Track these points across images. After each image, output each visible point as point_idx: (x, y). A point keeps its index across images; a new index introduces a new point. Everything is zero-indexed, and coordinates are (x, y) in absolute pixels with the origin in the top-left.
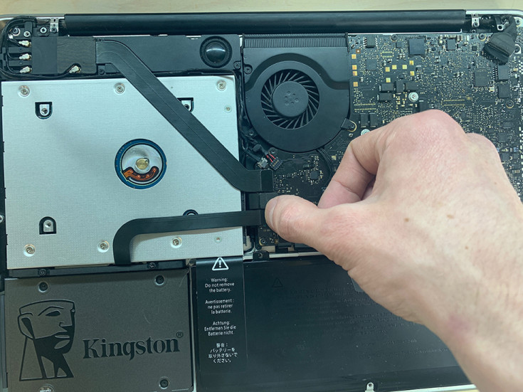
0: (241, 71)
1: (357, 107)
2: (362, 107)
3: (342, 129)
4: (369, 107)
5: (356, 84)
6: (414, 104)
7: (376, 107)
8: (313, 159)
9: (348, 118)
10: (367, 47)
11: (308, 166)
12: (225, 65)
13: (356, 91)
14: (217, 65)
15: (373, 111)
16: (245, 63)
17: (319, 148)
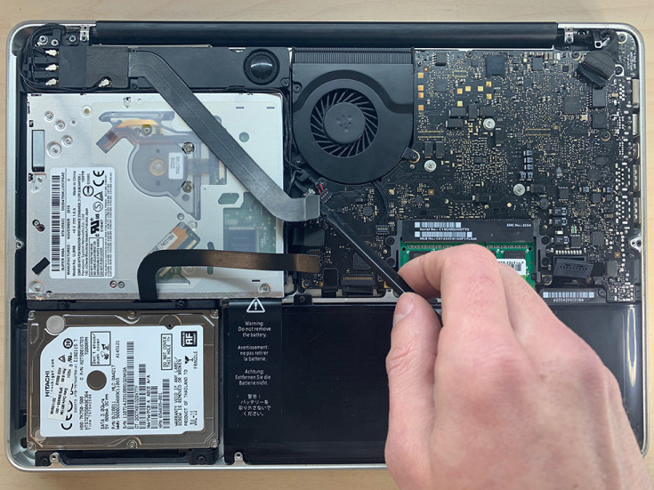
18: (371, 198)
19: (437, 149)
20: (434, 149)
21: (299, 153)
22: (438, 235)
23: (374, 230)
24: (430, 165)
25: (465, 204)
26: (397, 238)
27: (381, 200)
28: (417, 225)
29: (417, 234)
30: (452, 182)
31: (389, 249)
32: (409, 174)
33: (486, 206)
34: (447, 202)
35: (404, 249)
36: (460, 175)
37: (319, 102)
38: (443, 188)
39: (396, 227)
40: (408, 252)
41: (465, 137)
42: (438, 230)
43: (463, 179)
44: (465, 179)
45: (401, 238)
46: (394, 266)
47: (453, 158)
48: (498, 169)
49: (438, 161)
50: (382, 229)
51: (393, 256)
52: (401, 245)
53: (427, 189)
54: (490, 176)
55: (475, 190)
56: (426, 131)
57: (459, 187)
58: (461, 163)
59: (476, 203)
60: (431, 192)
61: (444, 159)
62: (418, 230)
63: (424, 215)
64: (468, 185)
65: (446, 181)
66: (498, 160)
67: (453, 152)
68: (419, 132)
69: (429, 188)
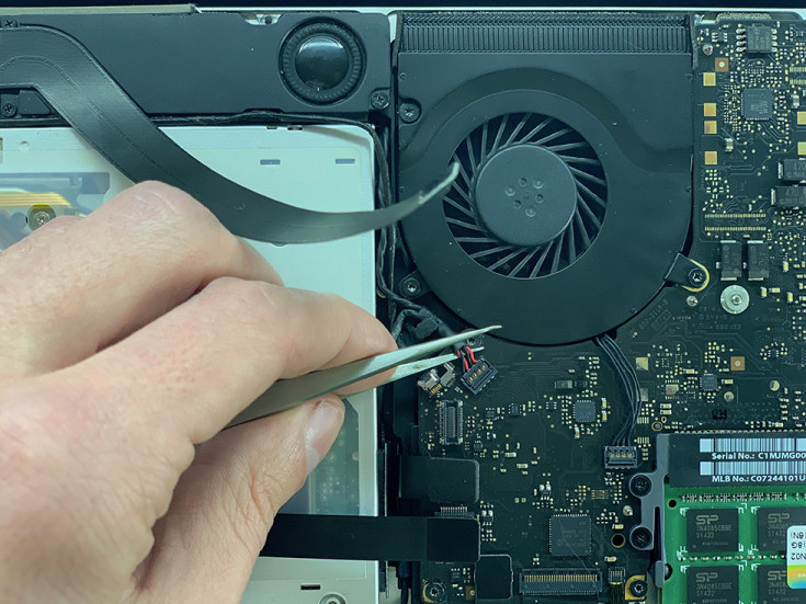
0: (391, 115)
1: (712, 223)
2: (726, 223)
3: (669, 283)
4: (747, 222)
5: (711, 157)
7: (769, 225)
8: (584, 365)
9: (686, 252)
10: (747, 54)
11: (570, 385)
12: (345, 96)
13: (713, 176)
14: (326, 96)
15: (758, 235)
16: (403, 92)
17: (601, 336)
18: (594, 378)
19: (753, 258)
20: (745, 257)
21: (413, 267)
22: (756, 469)
23: (601, 459)
24: (736, 299)
26: (656, 478)
27: (617, 385)
28: (706, 445)
29: (706, 468)
30: (787, 339)
31: (636, 505)
32: (684, 320)
34: (776, 386)
35: (673, 504)
37: (464, 144)
38: (765, 353)
39: (653, 451)
40: (683, 511)
42: (755, 457)
45: (667, 480)
46: (651, 547)
47: (789, 281)
49: (754, 288)
50: (619, 455)
51: (647, 522)
52: (667, 496)
53: (726, 356)
56: (724, 215)
60: (738, 364)
61: (767, 283)
62: (707, 457)
63: (722, 419)
65: (773, 336)
67: (790, 265)
68: (707, 216)
69: (733, 354)
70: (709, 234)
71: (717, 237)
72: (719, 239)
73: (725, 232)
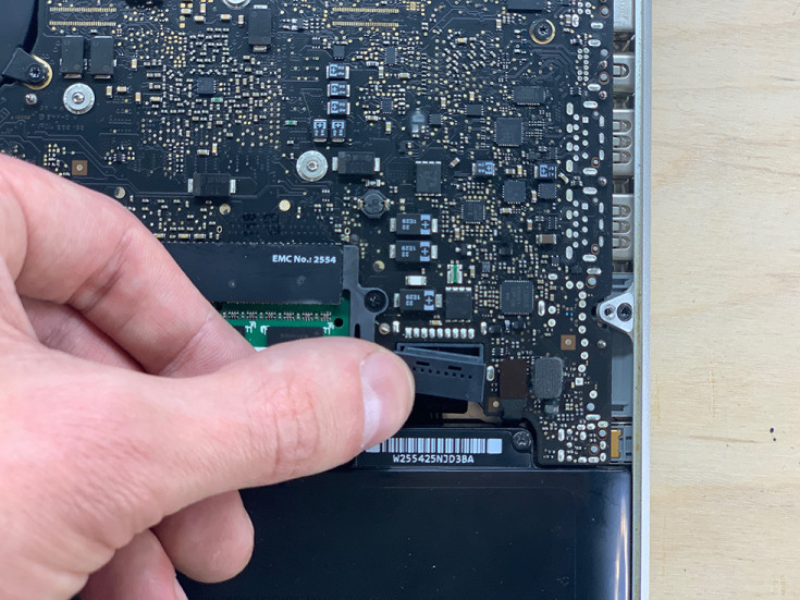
1: (57, 16)
2: (72, 17)
3: (8, 80)
4: (96, 16)
6: (235, 14)
7: (118, 18)
9: (28, 45)
15: (107, 30)
19: (93, 53)
20: (86, 52)
24: (79, 97)
25: (169, 201)
30: (135, 142)
32: (23, 119)
33: (224, 209)
34: (121, 193)
36: (157, 126)
38: (110, 157)
41: (173, 25)
43: (165, 136)
44: (171, 136)
47: (138, 79)
48: (258, 110)
49: (96, 83)
53: (67, 159)
54: (237, 129)
55: (195, 164)
56: (71, 8)
57: (153, 157)
58: (158, 92)
59: (198, 201)
60: (80, 167)
61: (113, 82)
64: (177, 153)
65: (119, 139)
66: (258, 88)
67: (139, 63)
68: (51, 9)
69: (76, 157)
70: (54, 29)
71: (62, 32)
72: (65, 34)
73: (71, 27)
